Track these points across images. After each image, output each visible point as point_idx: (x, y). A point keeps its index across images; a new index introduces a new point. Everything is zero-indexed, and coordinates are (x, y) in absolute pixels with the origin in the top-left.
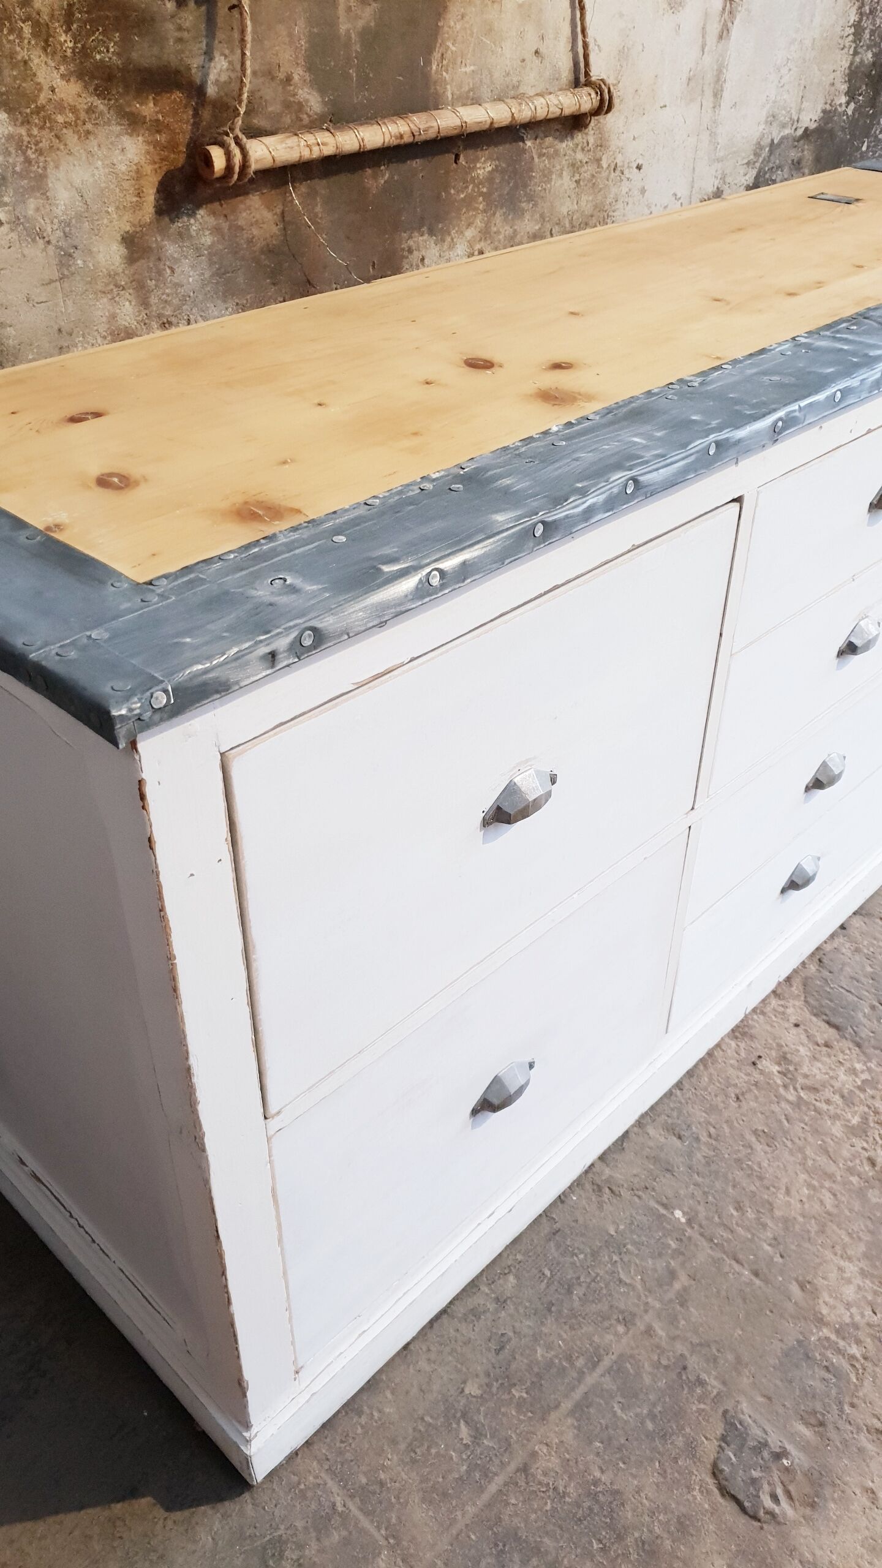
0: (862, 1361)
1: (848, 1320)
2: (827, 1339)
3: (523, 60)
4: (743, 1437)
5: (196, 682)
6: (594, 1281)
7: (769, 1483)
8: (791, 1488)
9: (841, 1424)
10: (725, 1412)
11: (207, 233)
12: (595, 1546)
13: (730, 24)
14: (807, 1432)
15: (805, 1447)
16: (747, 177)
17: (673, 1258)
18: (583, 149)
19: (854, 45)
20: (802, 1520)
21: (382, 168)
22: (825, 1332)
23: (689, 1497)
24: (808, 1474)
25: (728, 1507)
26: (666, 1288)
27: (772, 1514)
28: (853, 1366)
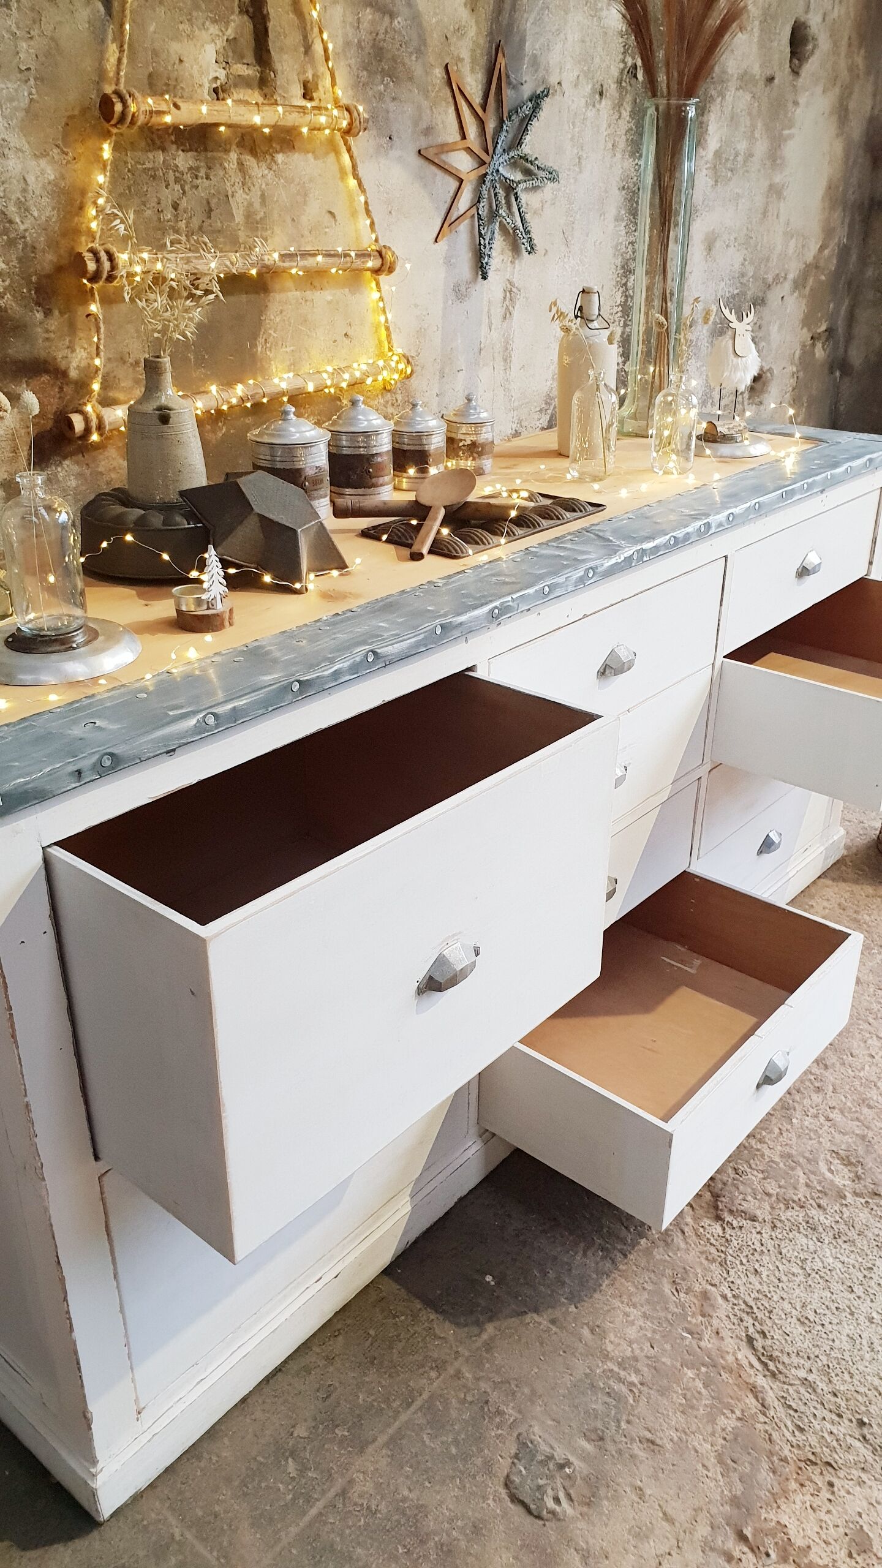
0: (639, 1386)
1: (629, 1353)
2: (611, 1371)
3: (335, 341)
4: (532, 1454)
5: (20, 790)
6: (411, 1336)
7: (553, 1489)
8: (571, 1492)
9: (618, 1438)
10: (520, 1434)
11: (72, 478)
12: (400, 1551)
13: (511, 308)
14: (588, 1447)
15: (585, 1458)
16: (541, 422)
17: (482, 1314)
18: (393, 405)
19: (623, 319)
20: (579, 1516)
21: (220, 424)
22: (610, 1365)
23: (484, 1505)
24: (586, 1479)
25: (515, 1510)
26: (474, 1338)
27: (553, 1512)
28: (631, 1391)
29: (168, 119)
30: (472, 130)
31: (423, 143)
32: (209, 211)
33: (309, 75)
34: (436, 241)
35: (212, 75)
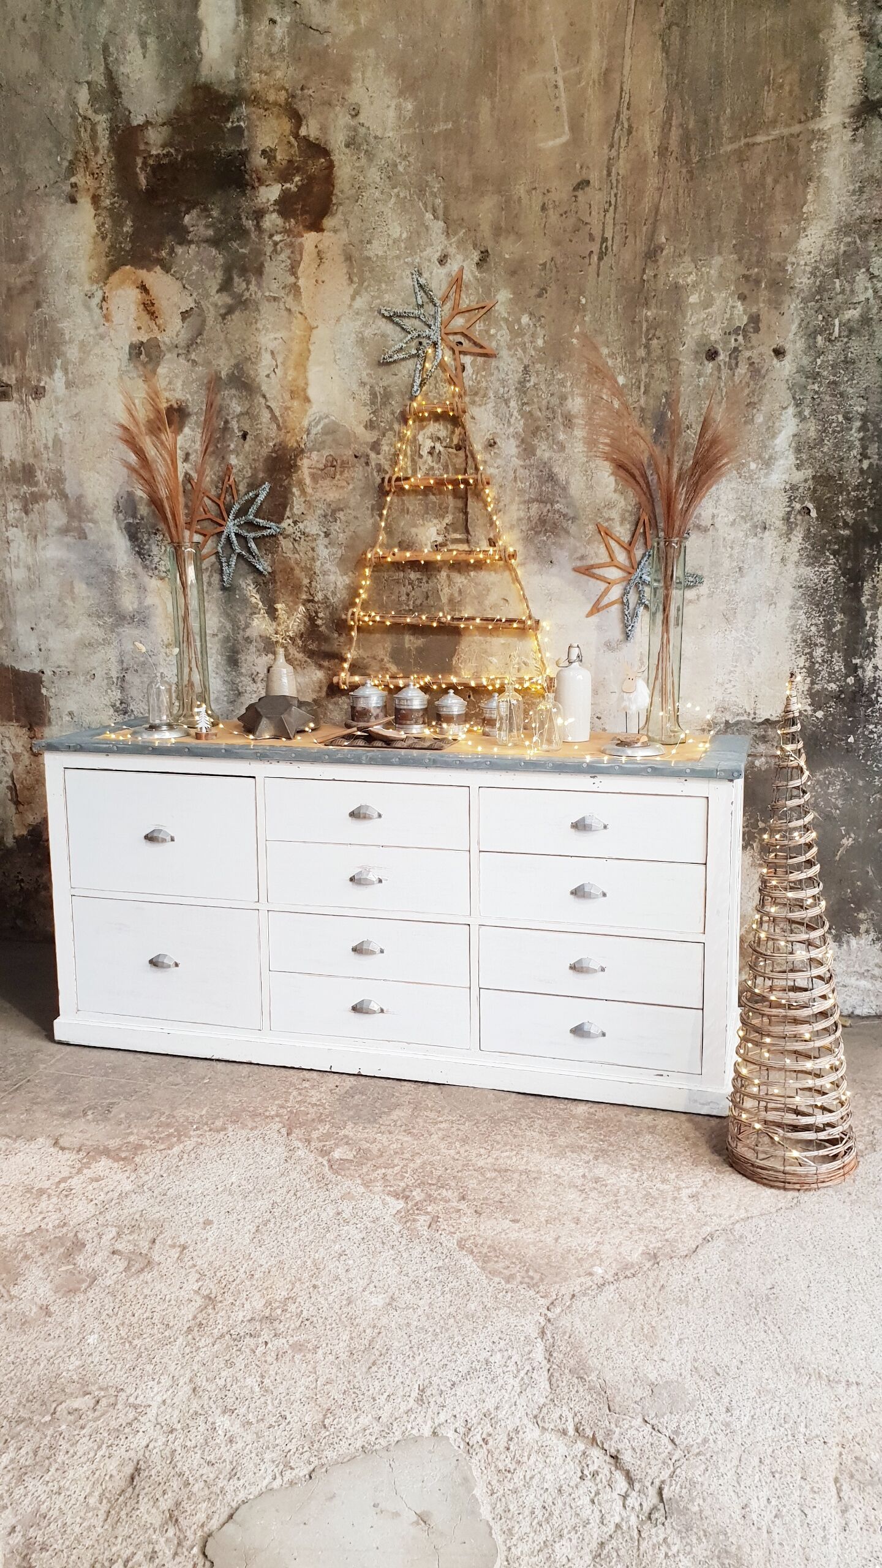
29: (389, 559)
30: (621, 557)
31: (579, 564)
32: (427, 597)
33: (491, 536)
34: (588, 616)
35: (433, 539)
